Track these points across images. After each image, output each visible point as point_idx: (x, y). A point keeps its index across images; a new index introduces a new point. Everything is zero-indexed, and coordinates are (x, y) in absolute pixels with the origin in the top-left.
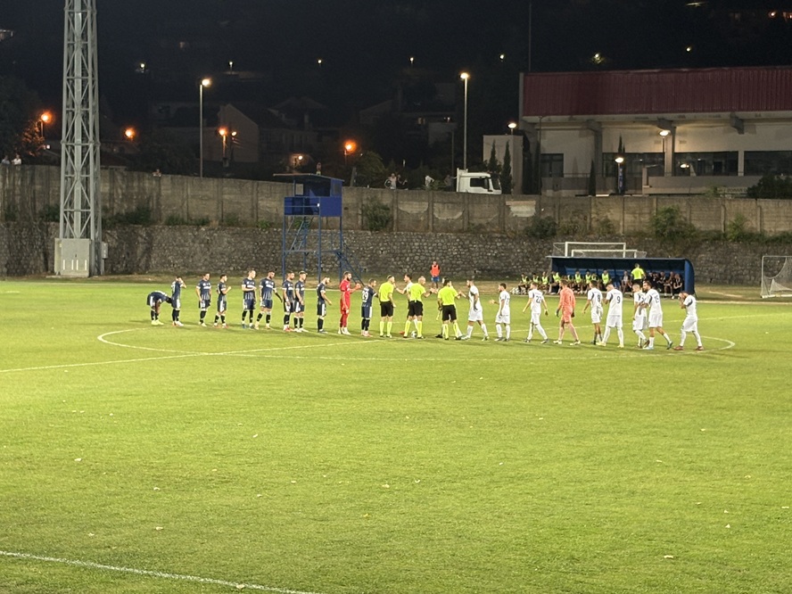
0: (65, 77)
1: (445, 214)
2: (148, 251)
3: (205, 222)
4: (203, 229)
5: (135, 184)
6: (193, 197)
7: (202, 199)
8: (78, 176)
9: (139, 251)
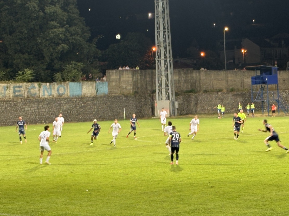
0: (156, 31)
2: (196, 104)
3: (220, 90)
4: (220, 93)
5: (189, 75)
6: (215, 79)
7: (219, 80)
8: (163, 73)
9: (193, 104)
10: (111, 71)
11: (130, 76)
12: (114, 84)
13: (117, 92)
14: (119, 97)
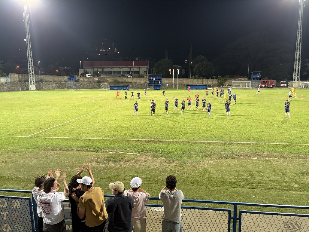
0: (28, 61)
1: (86, 80)
2: (43, 86)
3: (51, 82)
7: (50, 78)
8: (32, 75)
9: (41, 86)
10: (11, 74)
11: (18, 76)
12: (12, 78)
13: (13, 81)
14: (14, 83)
